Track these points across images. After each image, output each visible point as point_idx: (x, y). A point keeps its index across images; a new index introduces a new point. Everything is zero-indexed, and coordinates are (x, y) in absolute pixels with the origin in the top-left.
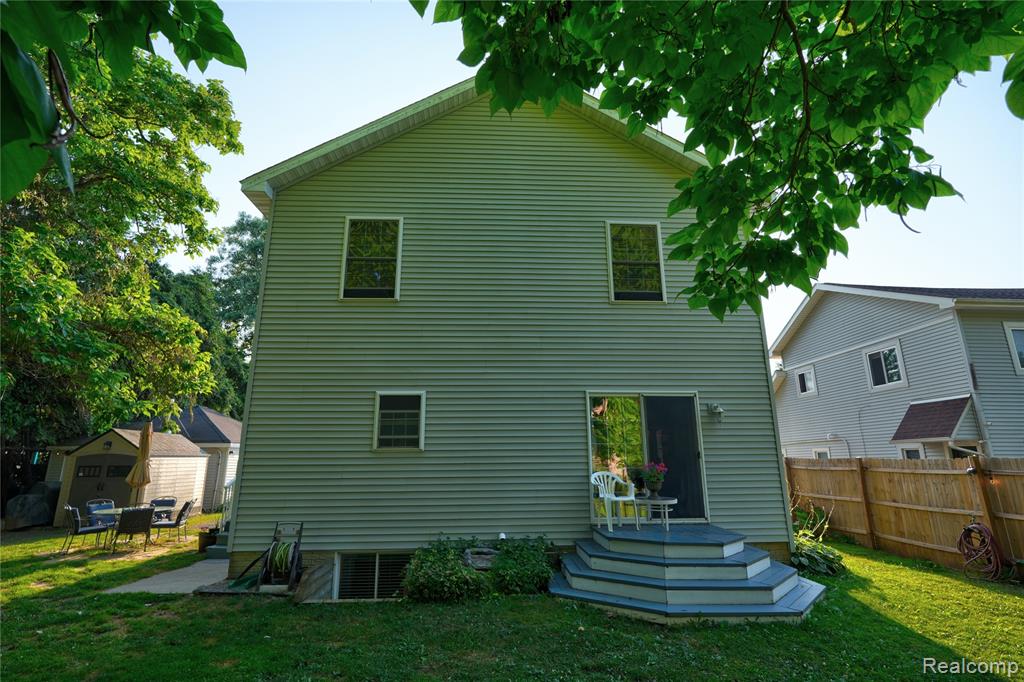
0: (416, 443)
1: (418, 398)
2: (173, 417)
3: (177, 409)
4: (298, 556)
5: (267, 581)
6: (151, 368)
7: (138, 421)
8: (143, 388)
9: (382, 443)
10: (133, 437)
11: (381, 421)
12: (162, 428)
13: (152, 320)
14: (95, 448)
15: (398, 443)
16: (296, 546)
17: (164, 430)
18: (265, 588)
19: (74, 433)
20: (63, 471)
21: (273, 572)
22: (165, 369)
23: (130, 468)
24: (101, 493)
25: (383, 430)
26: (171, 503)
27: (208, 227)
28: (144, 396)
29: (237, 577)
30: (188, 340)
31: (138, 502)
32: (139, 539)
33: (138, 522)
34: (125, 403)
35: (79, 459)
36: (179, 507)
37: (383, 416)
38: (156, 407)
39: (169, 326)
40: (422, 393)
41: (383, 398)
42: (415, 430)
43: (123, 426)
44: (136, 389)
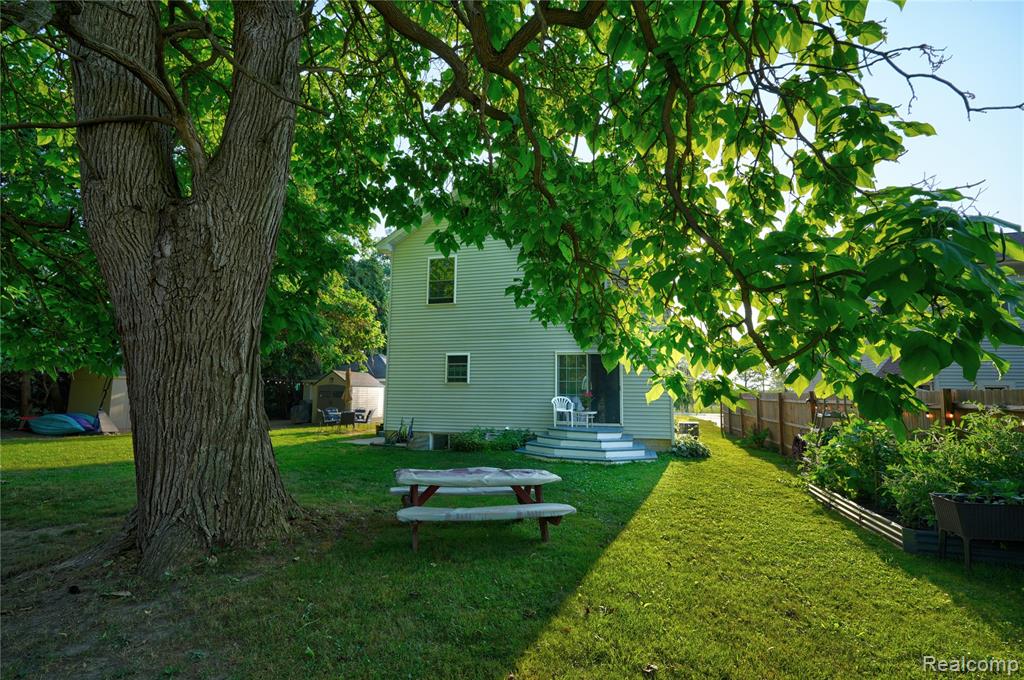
0: (465, 380)
1: (466, 357)
2: (364, 363)
3: (365, 357)
4: (412, 434)
5: (398, 442)
6: (349, 332)
7: (344, 367)
8: (346, 345)
9: (450, 380)
10: (342, 374)
11: (449, 369)
12: (357, 369)
13: (346, 304)
14: (325, 382)
15: (458, 380)
16: (411, 428)
17: (358, 370)
18: (398, 444)
19: (315, 373)
20: (312, 394)
21: (402, 438)
22: (357, 333)
23: (342, 393)
24: (331, 405)
25: (450, 373)
26: (364, 411)
27: (372, 238)
28: (346, 351)
29: (388, 441)
30: (366, 315)
31: (350, 409)
32: (350, 427)
33: (349, 419)
34: (337, 356)
35: (320, 387)
36: (367, 413)
37: (450, 366)
38: (353, 358)
39: (355, 307)
40: (468, 354)
41: (449, 357)
42: (465, 374)
43: (338, 369)
44: (341, 346)
